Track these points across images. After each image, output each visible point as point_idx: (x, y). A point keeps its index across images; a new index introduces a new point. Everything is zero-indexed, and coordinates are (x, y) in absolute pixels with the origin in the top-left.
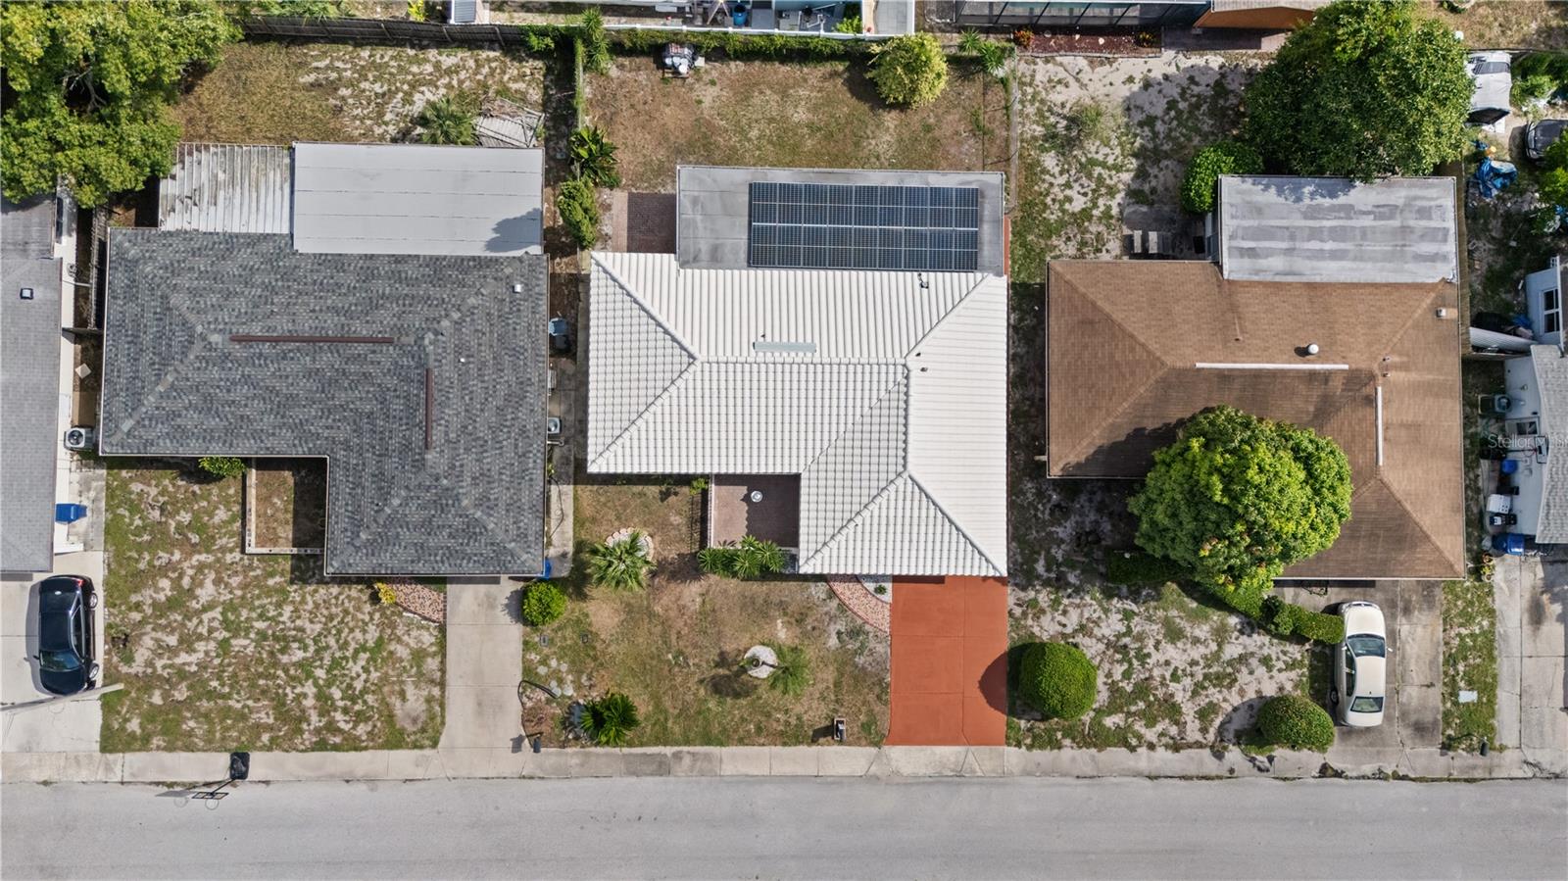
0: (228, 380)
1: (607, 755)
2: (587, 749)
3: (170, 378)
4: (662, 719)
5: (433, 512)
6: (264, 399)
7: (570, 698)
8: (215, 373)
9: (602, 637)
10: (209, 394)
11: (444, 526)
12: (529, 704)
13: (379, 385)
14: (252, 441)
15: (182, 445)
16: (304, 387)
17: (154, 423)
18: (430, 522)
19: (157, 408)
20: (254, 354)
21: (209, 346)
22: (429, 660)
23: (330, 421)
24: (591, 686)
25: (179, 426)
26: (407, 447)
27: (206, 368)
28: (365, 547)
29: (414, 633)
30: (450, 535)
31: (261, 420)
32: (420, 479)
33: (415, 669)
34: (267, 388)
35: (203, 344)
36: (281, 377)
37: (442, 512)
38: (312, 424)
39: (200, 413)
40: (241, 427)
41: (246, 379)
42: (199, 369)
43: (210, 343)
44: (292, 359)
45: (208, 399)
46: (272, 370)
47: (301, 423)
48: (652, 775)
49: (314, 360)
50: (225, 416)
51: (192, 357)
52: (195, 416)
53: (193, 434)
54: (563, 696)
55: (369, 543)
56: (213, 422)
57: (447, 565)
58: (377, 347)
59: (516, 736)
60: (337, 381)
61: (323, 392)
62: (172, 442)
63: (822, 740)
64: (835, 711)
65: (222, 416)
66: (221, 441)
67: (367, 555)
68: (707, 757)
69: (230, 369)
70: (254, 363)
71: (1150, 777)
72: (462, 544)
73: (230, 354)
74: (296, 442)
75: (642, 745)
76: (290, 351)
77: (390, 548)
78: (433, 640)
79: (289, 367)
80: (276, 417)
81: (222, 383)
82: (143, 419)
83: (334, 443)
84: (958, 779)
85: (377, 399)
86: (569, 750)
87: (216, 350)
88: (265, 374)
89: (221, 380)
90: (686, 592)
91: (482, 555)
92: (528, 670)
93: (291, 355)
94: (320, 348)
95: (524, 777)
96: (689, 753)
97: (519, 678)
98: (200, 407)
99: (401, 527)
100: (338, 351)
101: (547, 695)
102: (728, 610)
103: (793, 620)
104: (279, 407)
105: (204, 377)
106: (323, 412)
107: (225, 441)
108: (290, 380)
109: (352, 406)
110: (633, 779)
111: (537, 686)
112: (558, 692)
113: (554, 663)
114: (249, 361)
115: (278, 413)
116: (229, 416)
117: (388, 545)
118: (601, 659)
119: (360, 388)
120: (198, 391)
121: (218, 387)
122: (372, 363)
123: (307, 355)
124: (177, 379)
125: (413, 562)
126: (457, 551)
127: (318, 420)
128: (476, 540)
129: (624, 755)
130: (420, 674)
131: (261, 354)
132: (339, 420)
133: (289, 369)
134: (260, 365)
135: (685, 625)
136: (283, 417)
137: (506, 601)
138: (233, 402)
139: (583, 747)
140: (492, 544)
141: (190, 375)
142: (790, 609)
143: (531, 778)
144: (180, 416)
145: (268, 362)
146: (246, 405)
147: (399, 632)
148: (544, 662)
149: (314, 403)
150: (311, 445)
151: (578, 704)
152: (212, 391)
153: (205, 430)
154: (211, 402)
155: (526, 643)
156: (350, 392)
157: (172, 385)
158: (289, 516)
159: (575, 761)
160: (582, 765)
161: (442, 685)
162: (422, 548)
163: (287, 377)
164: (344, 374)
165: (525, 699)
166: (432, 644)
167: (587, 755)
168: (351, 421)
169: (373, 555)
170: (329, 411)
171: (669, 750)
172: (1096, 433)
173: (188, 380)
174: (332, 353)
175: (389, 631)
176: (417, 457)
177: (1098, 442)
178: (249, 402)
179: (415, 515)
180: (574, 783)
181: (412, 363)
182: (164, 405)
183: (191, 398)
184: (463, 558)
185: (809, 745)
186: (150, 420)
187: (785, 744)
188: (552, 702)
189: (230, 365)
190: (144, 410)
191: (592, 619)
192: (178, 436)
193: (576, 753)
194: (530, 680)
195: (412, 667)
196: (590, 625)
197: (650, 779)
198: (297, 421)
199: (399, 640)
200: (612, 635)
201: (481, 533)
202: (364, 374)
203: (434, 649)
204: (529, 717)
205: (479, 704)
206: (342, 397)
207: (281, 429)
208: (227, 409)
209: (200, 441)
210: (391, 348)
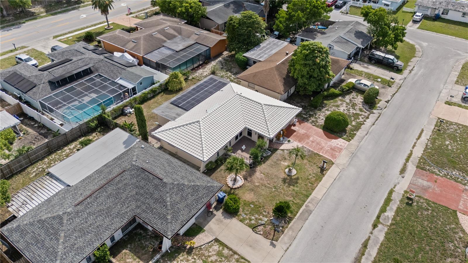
0: (83, 219)
1: (294, 223)
2: (289, 227)
3: (62, 235)
4: (292, 203)
5: (181, 193)
6: (100, 215)
7: (268, 220)
8: (77, 220)
9: (255, 201)
10: (81, 229)
11: (187, 195)
12: (262, 233)
13: (132, 184)
14: (107, 232)
15: (83, 254)
16: (110, 202)
17: (67, 255)
18: (183, 196)
19: (65, 248)
20: (86, 205)
21: (69, 214)
22: (223, 251)
23: (126, 205)
24: (268, 213)
25: (78, 248)
26: (156, 187)
27: (73, 221)
28: (173, 220)
29: (211, 250)
30: (192, 195)
31: (105, 222)
32: (169, 187)
33: (223, 258)
34: (98, 211)
35: (66, 215)
36: (100, 205)
37: (183, 191)
38: (122, 211)
39: (82, 237)
40: (100, 230)
41: (89, 214)
42: (70, 223)
43: (68, 213)
44: (99, 197)
45: (81, 230)
46: (96, 205)
47: (118, 213)
48: (309, 216)
49: (106, 192)
50: (92, 231)
51: (65, 222)
52: (81, 240)
53: (84, 246)
54: (266, 222)
55: (173, 217)
56: (89, 237)
57: (199, 205)
58: (122, 175)
59: (270, 243)
60: (118, 192)
61: (117, 199)
62: (79, 256)
63: (324, 173)
64: (317, 166)
65: (90, 232)
66: (97, 240)
67: (175, 222)
68: (312, 199)
69: (82, 215)
70: (88, 207)
71: (374, 125)
72: (197, 195)
73: (78, 211)
74: (122, 220)
75: (297, 213)
76: (97, 195)
77: (180, 213)
78: (218, 246)
79: (100, 200)
80: (109, 218)
81: (82, 222)
82: (62, 257)
83: (133, 210)
84: (354, 154)
85: (135, 188)
86: (285, 232)
87: (72, 213)
88: (95, 207)
89: (81, 221)
90: (258, 176)
91: (204, 194)
92: (250, 226)
93: (98, 196)
94: (106, 187)
95: (286, 250)
96: (308, 203)
97: (251, 230)
98: (80, 235)
99: (177, 205)
100: (112, 184)
101: (262, 226)
102: (270, 170)
103: (284, 160)
104: (107, 214)
105: (74, 225)
106: (122, 204)
107: (98, 240)
108: (104, 203)
109: (129, 196)
110: (307, 221)
111: (257, 226)
112: (263, 222)
113: (253, 218)
114: (86, 207)
115: (108, 216)
116: (93, 230)
117: (178, 214)
118: (261, 205)
119: (127, 189)
120: (76, 231)
121: (82, 224)
122: (124, 180)
123: (103, 192)
124: (65, 233)
125: (190, 212)
126: (198, 198)
127: (123, 208)
128: (199, 191)
129: (297, 219)
130: (226, 258)
131: (88, 203)
132: (129, 203)
133: (101, 201)
134: (91, 206)
135: (267, 181)
136: (111, 216)
137: (223, 217)
138: (91, 224)
139: (287, 228)
140: (204, 188)
141: (69, 228)
142: (280, 159)
143: (288, 248)
144: (75, 244)
145: (93, 203)
146: (96, 222)
147: (207, 255)
148: (250, 220)
149: (117, 204)
150: (127, 217)
151: (271, 220)
152: (80, 227)
153: (88, 242)
154: (84, 231)
155: (241, 221)
156: (125, 192)
157: (65, 236)
158: (137, 260)
159: (290, 233)
160: (293, 231)
161: (235, 253)
162: (188, 205)
163: (102, 203)
164: (119, 189)
165: (259, 233)
166: (219, 247)
167: (290, 228)
168: (133, 200)
169: (177, 220)
170: (123, 202)
171: (304, 207)
172: (279, 83)
173: (69, 230)
174: (110, 186)
175: (203, 257)
176: (162, 184)
177: (282, 84)
178: (96, 220)
179: (177, 198)
180: (298, 237)
181: (135, 171)
182: (66, 245)
183: (75, 235)
184: (201, 199)
185: (324, 176)
186: (65, 255)
187: (320, 181)
188: (265, 226)
189: (81, 214)
190: (60, 253)
191: (247, 200)
192: (79, 252)
193: (288, 230)
194: (254, 228)
195: (222, 259)
196: (248, 202)
197: (310, 217)
198: (116, 213)
199: (209, 256)
200: (256, 199)
201: (198, 188)
202: (125, 184)
203: (221, 248)
204: (266, 235)
205: (251, 246)
206: (124, 196)
207: (113, 220)
208: (90, 228)
209: (89, 247)
210: (126, 172)
